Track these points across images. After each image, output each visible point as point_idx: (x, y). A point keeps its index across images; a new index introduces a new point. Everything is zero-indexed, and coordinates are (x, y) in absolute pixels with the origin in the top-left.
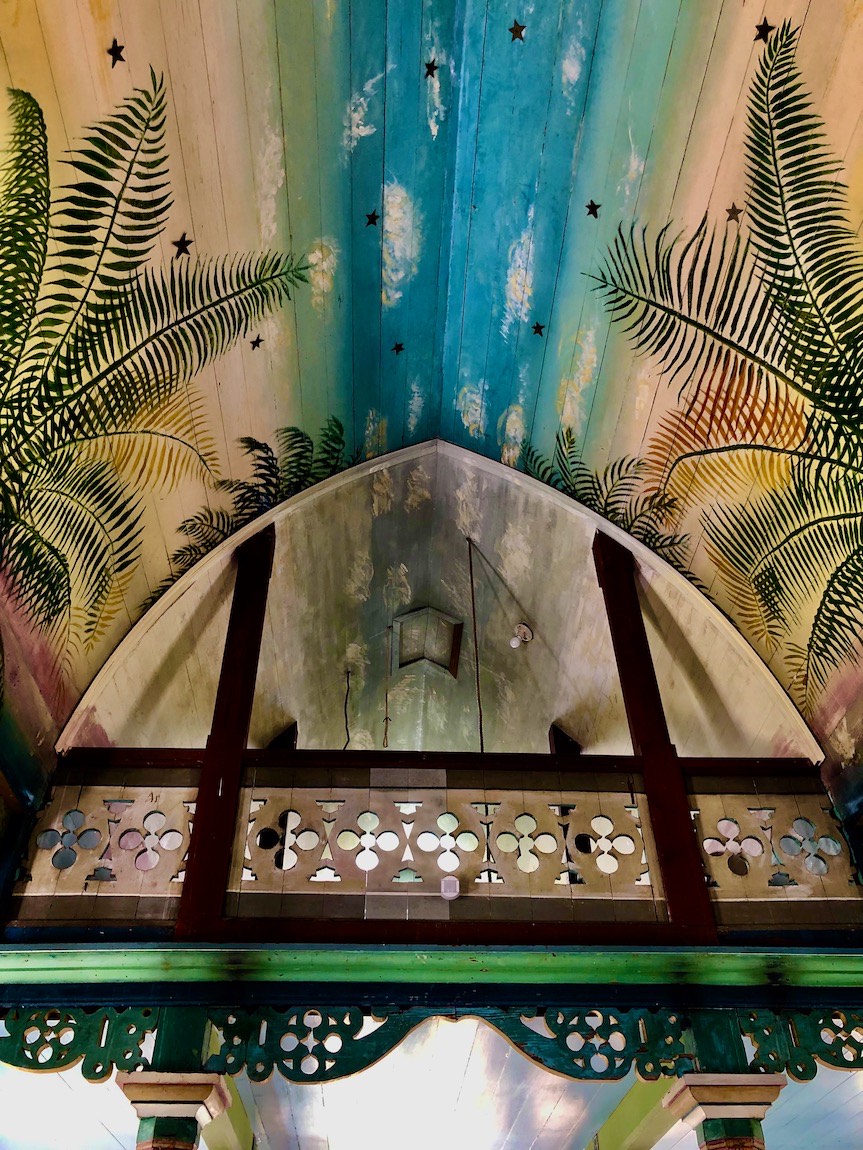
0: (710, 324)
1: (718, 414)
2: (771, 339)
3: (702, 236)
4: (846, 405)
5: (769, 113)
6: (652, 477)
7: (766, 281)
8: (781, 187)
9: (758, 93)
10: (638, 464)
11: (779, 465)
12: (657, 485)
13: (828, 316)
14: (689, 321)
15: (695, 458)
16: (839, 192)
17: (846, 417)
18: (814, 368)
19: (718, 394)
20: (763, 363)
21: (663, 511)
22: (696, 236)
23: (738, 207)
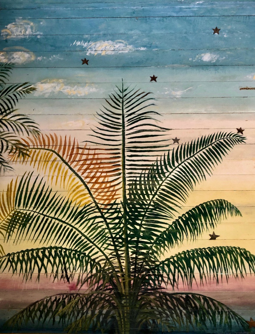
0: (127, 145)
1: (88, 162)
2: (136, 173)
3: (162, 130)
4: (132, 215)
5: (216, 142)
6: (34, 140)
7: (157, 163)
8: (194, 156)
9: (221, 135)
10: (37, 131)
11: (85, 199)
12: (31, 144)
13: (159, 192)
14: (124, 135)
15: (59, 159)
16: (202, 178)
17: (127, 218)
18: (136, 196)
19: (98, 159)
20: (124, 174)
21: (17, 152)
22: (160, 128)
23: (179, 141)
